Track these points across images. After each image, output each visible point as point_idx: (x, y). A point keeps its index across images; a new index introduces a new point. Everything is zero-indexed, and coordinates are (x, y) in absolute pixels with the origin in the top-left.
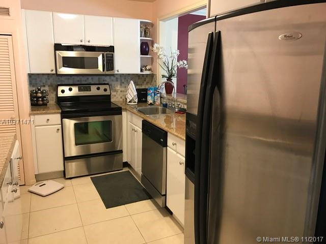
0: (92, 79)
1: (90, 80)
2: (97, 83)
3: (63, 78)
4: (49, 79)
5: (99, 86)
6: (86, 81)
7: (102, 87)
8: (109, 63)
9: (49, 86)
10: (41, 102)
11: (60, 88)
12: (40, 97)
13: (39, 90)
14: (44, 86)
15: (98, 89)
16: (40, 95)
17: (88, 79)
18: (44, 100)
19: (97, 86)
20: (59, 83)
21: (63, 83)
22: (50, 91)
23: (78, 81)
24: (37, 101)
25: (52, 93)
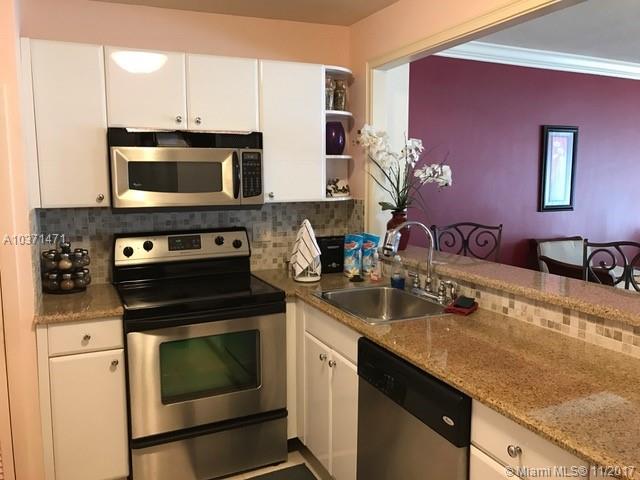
0: (203, 217)
1: (198, 221)
2: (216, 225)
3: (128, 218)
4: (92, 220)
5: (221, 234)
6: (187, 222)
7: (229, 238)
8: (251, 177)
9: (92, 238)
10: (69, 284)
11: (122, 244)
12: (67, 271)
13: (66, 250)
14: (79, 239)
15: (219, 241)
16: (67, 264)
17: (192, 217)
18: (79, 278)
19: (216, 235)
20: (119, 230)
21: (130, 230)
22: (93, 251)
23: (168, 223)
24: (60, 279)
25: (101, 256)
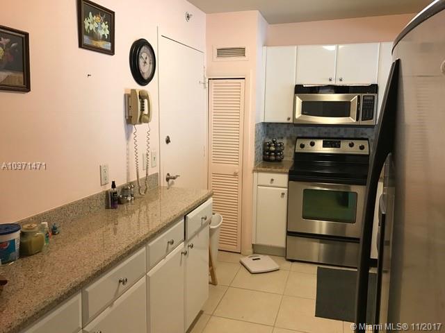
0: (345, 131)
1: (342, 133)
2: (352, 136)
3: (306, 129)
4: (288, 129)
5: (353, 141)
6: (335, 133)
7: (357, 144)
8: (367, 109)
9: (287, 138)
10: (273, 158)
11: (299, 142)
12: (273, 152)
13: (274, 142)
14: (282, 138)
15: (351, 145)
16: (273, 148)
17: (339, 130)
18: (277, 155)
19: (350, 141)
20: (300, 135)
21: (305, 135)
22: (287, 144)
23: (326, 133)
24: (270, 155)
25: (291, 147)
